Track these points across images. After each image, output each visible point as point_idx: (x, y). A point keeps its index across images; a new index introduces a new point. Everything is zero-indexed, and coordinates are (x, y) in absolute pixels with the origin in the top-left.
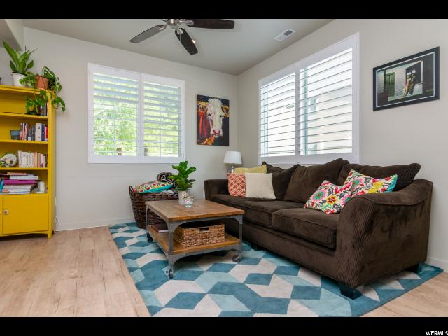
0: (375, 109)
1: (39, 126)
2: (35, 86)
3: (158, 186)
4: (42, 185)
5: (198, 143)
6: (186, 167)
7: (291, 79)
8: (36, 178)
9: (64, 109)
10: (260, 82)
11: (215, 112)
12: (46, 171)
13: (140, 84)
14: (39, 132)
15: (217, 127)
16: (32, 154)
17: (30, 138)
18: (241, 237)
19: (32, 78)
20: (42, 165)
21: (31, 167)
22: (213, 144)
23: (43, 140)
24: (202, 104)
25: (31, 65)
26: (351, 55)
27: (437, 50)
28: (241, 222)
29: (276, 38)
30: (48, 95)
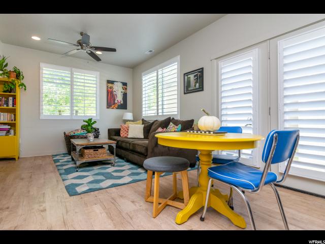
0: (185, 93)
1: (11, 99)
2: (9, 77)
3: (81, 132)
4: (12, 131)
5: (108, 108)
6: (91, 121)
7: (155, 74)
8: (9, 127)
9: (25, 89)
10: (143, 74)
11: (118, 90)
12: (15, 124)
13: (72, 74)
14: (11, 102)
15: (119, 98)
16: (7, 114)
17: (5, 105)
18: (115, 154)
19: (7, 73)
20: (12, 120)
21: (6, 121)
22: (117, 108)
23: (13, 106)
24: (110, 85)
25: (6, 65)
26: (176, 66)
27: (202, 69)
28: (115, 147)
29: (146, 53)
30: (16, 82)
